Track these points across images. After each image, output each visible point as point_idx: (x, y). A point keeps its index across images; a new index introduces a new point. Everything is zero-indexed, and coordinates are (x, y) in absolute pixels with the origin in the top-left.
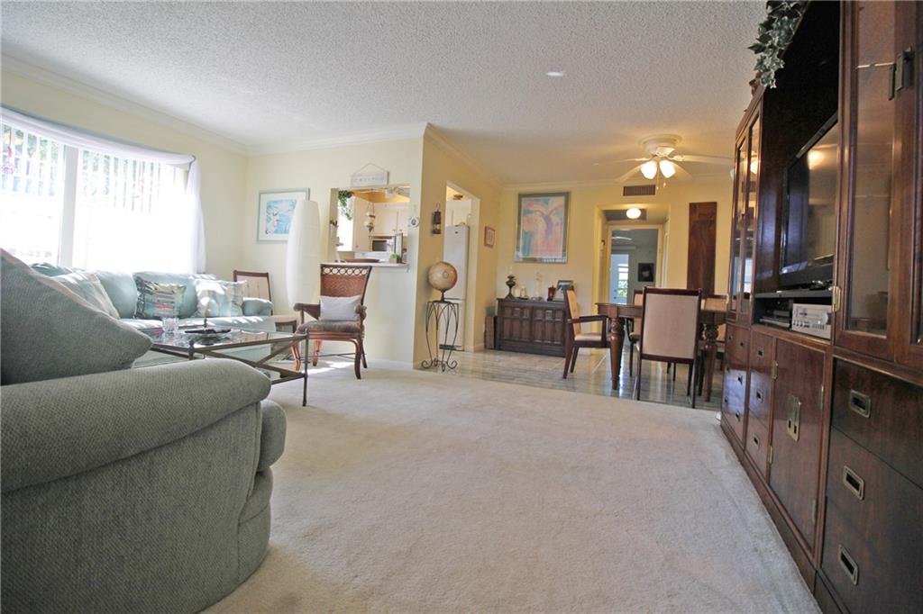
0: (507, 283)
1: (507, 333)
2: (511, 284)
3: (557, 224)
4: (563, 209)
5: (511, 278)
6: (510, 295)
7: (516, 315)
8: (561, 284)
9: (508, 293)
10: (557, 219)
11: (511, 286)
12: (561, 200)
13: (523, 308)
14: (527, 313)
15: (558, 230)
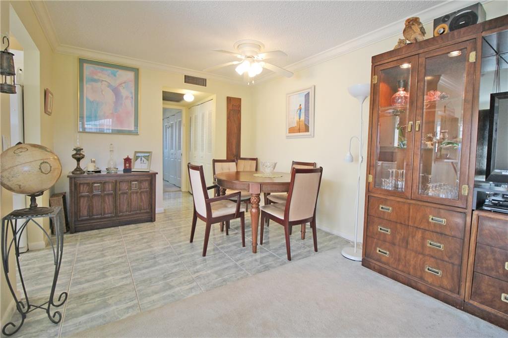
0: (73, 156)
1: (84, 212)
2: (78, 156)
3: (127, 98)
4: (132, 85)
5: (78, 150)
6: (78, 169)
7: (95, 192)
8: (138, 155)
9: (75, 166)
10: (127, 92)
11: (78, 160)
12: (131, 75)
13: (104, 184)
14: (109, 188)
15: (129, 105)
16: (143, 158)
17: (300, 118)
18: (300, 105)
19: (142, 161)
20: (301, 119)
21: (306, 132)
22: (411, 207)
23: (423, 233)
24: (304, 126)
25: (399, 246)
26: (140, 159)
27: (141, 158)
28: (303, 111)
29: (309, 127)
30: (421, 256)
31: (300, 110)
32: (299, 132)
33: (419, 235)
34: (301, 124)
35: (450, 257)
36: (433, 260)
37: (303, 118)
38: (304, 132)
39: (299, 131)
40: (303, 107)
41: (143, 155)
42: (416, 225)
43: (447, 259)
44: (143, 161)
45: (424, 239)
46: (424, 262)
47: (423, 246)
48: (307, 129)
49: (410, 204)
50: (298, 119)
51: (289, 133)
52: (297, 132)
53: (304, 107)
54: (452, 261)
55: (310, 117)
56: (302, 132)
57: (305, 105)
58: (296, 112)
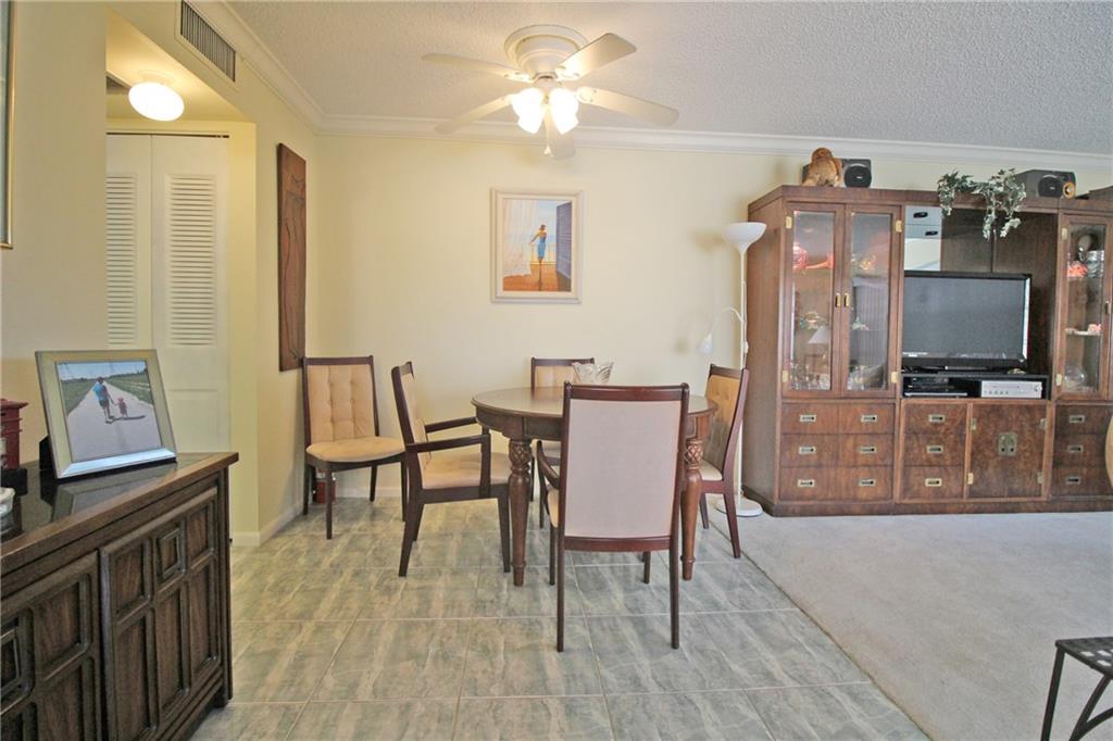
16: (114, 393)
17: (541, 258)
18: (543, 227)
19: (115, 410)
20: (545, 260)
21: (559, 290)
22: (841, 408)
23: (855, 439)
24: (555, 277)
25: (828, 466)
26: (92, 398)
27: (103, 393)
28: (551, 242)
29: (570, 281)
30: (853, 470)
31: (543, 239)
32: (540, 290)
33: (850, 443)
34: (545, 271)
35: (882, 459)
36: (866, 469)
37: (550, 256)
38: (553, 290)
39: (540, 286)
40: (551, 231)
41: (104, 370)
42: (846, 431)
43: (880, 462)
44: (123, 407)
45: (855, 446)
46: (858, 476)
47: (856, 455)
48: (564, 284)
49: (837, 404)
50: (536, 259)
51: (505, 289)
52: (534, 290)
53: (554, 233)
54: (885, 462)
55: (573, 258)
56: (548, 290)
57: (558, 231)
58: (528, 241)
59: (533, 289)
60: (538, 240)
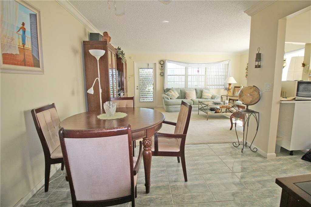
17: (24, 44)
18: (23, 24)
20: (26, 46)
21: (34, 66)
24: (32, 58)
28: (28, 35)
29: (39, 61)
31: (24, 32)
32: (25, 65)
34: (26, 53)
37: (28, 44)
39: (24, 62)
40: (28, 28)
48: (37, 64)
50: (21, 44)
51: (4, 63)
56: (29, 66)
57: (31, 29)
58: (16, 31)
59: (21, 65)
60: (21, 32)
